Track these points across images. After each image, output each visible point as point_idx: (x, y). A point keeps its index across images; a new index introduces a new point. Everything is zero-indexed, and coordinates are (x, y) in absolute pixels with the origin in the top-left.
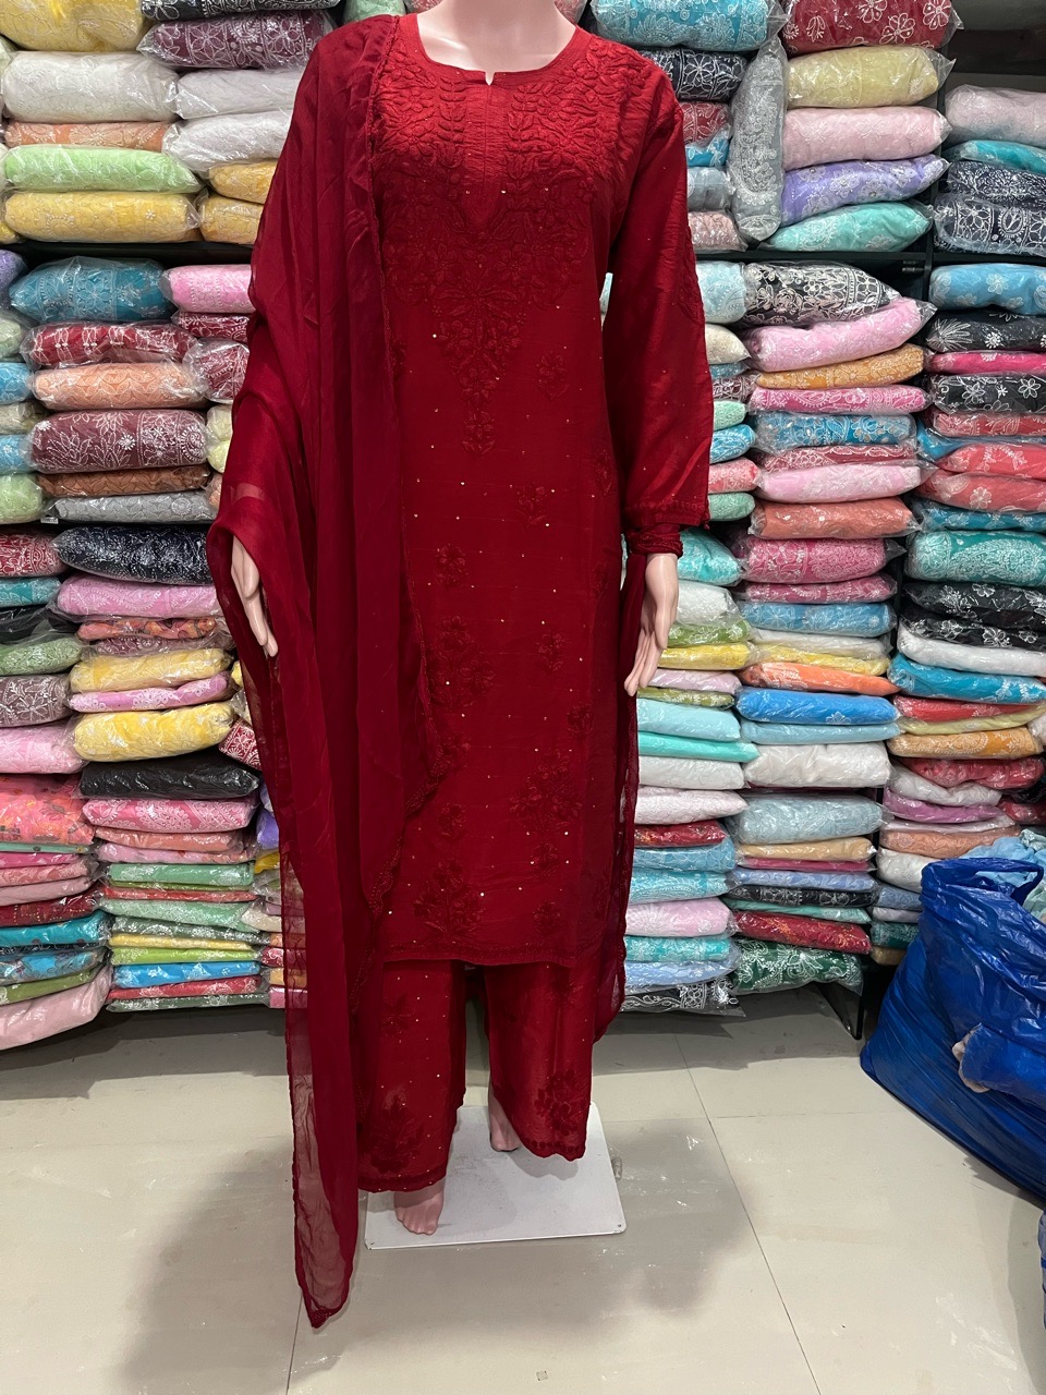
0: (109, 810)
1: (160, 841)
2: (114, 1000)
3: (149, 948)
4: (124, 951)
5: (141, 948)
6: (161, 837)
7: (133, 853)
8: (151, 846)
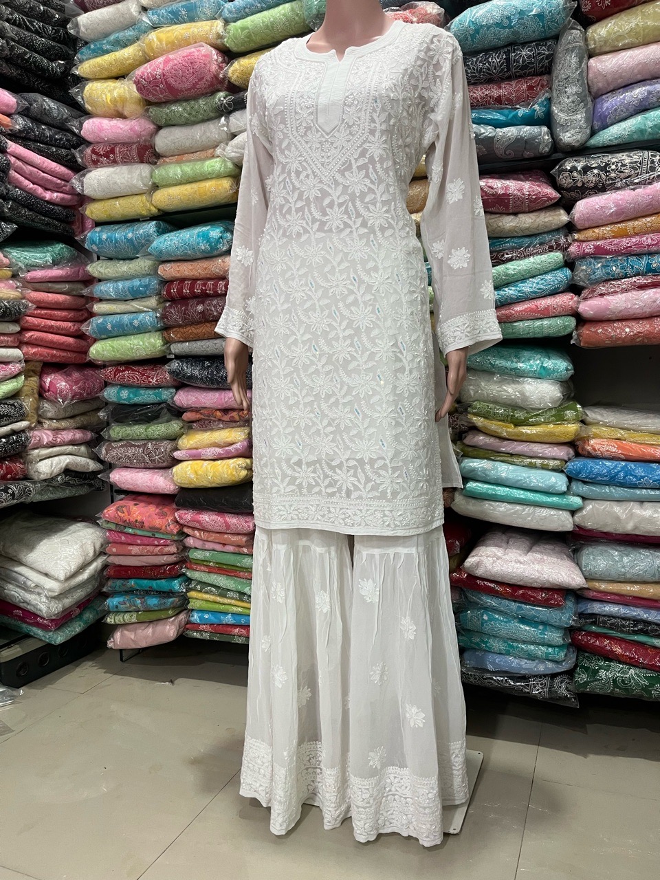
0: (187, 516)
1: (213, 537)
2: (188, 629)
3: (206, 601)
4: (194, 601)
5: (203, 600)
6: (214, 535)
7: (201, 543)
8: (209, 539)
